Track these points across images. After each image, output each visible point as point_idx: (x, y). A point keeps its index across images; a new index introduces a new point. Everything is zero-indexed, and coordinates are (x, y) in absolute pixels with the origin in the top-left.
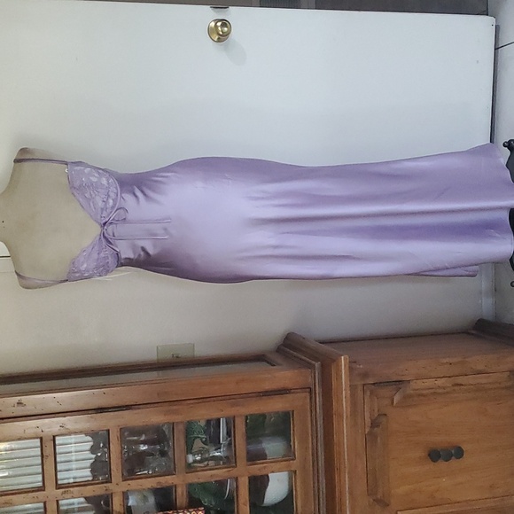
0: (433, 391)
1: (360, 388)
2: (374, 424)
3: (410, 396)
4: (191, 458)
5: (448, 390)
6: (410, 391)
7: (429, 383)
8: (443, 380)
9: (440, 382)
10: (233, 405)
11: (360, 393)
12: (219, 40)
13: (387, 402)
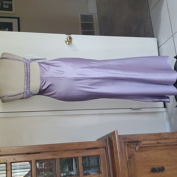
0: (150, 145)
1: (123, 143)
2: (130, 157)
3: (142, 147)
4: (62, 175)
5: (156, 145)
6: (141, 145)
7: (148, 142)
8: (153, 141)
9: (152, 142)
10: (77, 153)
11: (123, 145)
12: (69, 44)
13: (134, 150)
